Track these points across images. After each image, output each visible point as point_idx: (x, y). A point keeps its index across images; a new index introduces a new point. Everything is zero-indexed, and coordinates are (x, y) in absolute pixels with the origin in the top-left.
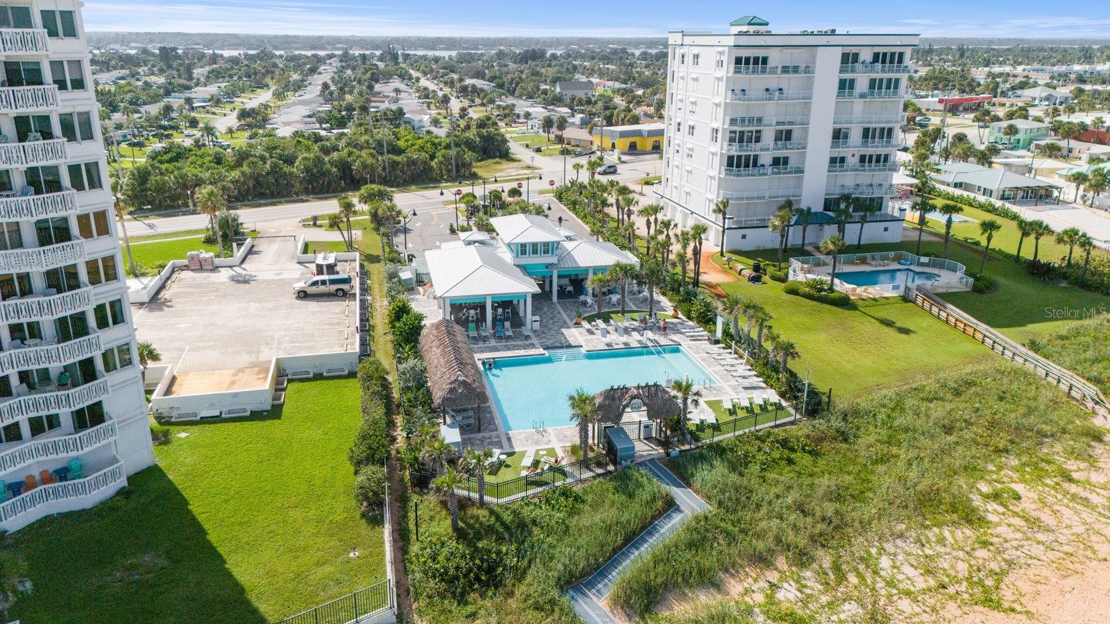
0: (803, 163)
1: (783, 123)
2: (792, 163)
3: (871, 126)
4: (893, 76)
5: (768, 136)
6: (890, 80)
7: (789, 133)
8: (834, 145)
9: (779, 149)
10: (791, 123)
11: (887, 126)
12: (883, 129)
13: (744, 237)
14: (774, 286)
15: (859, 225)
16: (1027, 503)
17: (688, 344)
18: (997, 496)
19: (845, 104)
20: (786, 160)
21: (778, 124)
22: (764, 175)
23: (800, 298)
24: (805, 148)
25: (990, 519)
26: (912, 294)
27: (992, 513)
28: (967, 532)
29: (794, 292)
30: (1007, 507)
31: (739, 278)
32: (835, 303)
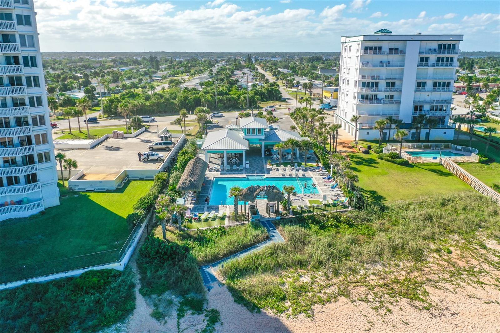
0: (400, 98)
1: (390, 79)
2: (395, 98)
3: (438, 81)
4: (450, 56)
5: (382, 84)
6: (448, 58)
7: (393, 83)
8: (417, 90)
9: (388, 91)
10: (394, 79)
11: (447, 81)
12: (444, 83)
13: (368, 133)
14: (374, 156)
15: (428, 131)
16: (453, 255)
17: (316, 177)
18: (438, 251)
19: (423, 69)
20: (392, 97)
21: (387, 79)
22: (380, 103)
23: (384, 161)
24: (401, 91)
25: (429, 259)
26: (443, 162)
27: (431, 257)
28: (413, 264)
29: (381, 158)
30: (441, 256)
31: (359, 151)
32: (400, 164)
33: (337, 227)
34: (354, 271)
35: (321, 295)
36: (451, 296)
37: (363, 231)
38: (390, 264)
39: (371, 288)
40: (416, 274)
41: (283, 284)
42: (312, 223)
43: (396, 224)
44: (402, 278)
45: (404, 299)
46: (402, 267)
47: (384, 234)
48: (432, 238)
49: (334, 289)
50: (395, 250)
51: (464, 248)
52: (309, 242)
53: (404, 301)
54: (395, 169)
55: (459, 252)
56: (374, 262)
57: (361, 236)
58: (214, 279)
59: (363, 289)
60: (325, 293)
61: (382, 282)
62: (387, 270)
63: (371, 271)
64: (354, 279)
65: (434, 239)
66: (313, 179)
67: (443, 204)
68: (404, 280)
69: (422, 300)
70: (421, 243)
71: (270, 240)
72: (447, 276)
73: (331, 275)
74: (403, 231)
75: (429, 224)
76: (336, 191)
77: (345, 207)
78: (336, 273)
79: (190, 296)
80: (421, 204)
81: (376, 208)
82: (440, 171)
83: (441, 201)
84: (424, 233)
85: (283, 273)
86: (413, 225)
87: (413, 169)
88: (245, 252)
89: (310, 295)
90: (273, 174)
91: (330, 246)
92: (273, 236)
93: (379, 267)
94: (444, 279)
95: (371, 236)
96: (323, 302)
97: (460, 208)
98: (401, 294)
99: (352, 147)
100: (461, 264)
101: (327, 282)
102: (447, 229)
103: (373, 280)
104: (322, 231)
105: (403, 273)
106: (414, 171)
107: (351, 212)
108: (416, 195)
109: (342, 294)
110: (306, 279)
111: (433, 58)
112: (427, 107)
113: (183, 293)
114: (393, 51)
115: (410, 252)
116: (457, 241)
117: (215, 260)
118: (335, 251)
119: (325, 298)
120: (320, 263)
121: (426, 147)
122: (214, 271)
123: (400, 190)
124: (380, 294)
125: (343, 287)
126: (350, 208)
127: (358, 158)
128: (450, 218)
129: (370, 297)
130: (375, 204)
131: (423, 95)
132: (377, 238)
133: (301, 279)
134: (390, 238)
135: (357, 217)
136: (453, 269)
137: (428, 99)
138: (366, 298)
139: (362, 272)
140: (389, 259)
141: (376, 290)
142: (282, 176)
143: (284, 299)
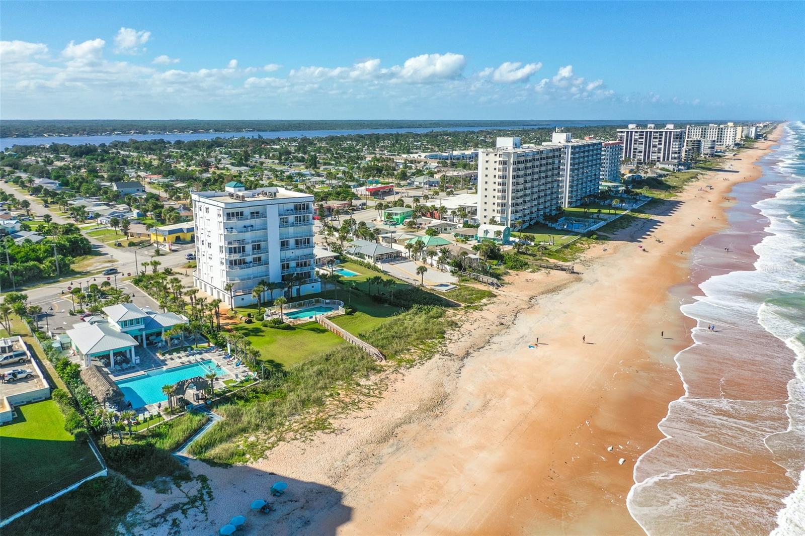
0: (268, 260)
1: (255, 241)
2: (263, 260)
3: (299, 238)
4: (305, 215)
5: (249, 248)
6: (304, 218)
7: (259, 245)
8: (282, 249)
9: (255, 254)
10: (260, 241)
11: (307, 238)
12: (305, 240)
13: (243, 299)
14: (257, 324)
15: (298, 287)
16: (341, 396)
17: (215, 357)
18: (331, 395)
19: (285, 230)
20: (259, 259)
21: (252, 242)
22: (250, 267)
23: (269, 328)
24: (268, 252)
25: (327, 403)
26: (318, 320)
27: (328, 401)
28: (317, 409)
29: (266, 326)
30: (333, 398)
31: (241, 321)
32: (284, 328)
33: (257, 397)
34: (282, 424)
35: (267, 445)
36: (345, 421)
37: (277, 396)
38: (303, 413)
39: (297, 431)
40: (321, 414)
41: (238, 446)
42: (237, 399)
43: (298, 384)
44: (313, 419)
45: (318, 431)
46: (311, 412)
47: (293, 393)
48: (325, 388)
49: (273, 439)
50: (304, 403)
51: (347, 389)
52: (242, 414)
53: (319, 432)
54: (281, 336)
55: (344, 393)
56: (293, 414)
57: (277, 400)
58: (187, 459)
59: (292, 433)
60: (269, 443)
61: (302, 426)
62: (302, 417)
63: (293, 421)
64: (284, 429)
65: (327, 388)
66: (213, 360)
67: (327, 360)
68: (315, 420)
69: (329, 428)
70: (319, 393)
71: (212, 421)
72: (340, 410)
73: (267, 431)
74: (305, 388)
75: (320, 377)
76: (242, 368)
77: (255, 380)
78: (270, 429)
79: (177, 473)
80: (312, 363)
81: (280, 375)
82: (317, 329)
83: (326, 357)
84: (319, 385)
85: (235, 440)
86: (311, 382)
87: (296, 331)
88: (197, 434)
89: (260, 447)
90: (171, 364)
91: (259, 412)
92: (212, 417)
93: (297, 417)
94: (338, 413)
95: (284, 397)
96: (270, 448)
97: (339, 360)
98: (316, 429)
99: (232, 318)
100: (347, 400)
101: (267, 436)
102: (334, 379)
103: (296, 426)
104: (248, 404)
105: (313, 416)
106: (296, 333)
107: (261, 384)
108: (305, 356)
109: (279, 440)
110: (252, 439)
111: (291, 218)
112: (293, 264)
113: (170, 474)
114: (254, 215)
115: (314, 402)
116: (341, 385)
117: (179, 446)
118: (264, 415)
119: (270, 445)
120: (258, 425)
121: (300, 305)
122: (184, 453)
123: (292, 354)
124: (303, 433)
125: (279, 436)
126: (260, 380)
127: (244, 329)
128: (334, 370)
129: (298, 437)
130: (278, 371)
131: (289, 254)
132: (288, 398)
133: (249, 440)
134: (298, 395)
135: (269, 386)
136: (343, 405)
137: (293, 255)
138: (295, 437)
139: (287, 423)
140: (302, 410)
141: (300, 431)
142: (181, 365)
143: (244, 454)
